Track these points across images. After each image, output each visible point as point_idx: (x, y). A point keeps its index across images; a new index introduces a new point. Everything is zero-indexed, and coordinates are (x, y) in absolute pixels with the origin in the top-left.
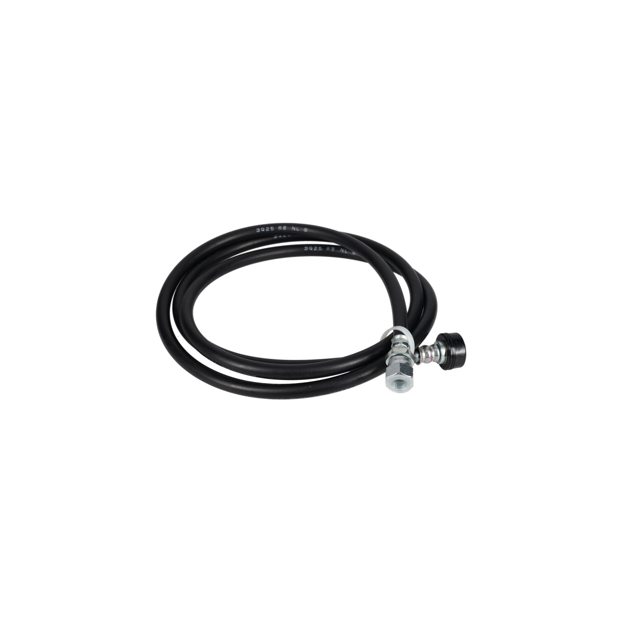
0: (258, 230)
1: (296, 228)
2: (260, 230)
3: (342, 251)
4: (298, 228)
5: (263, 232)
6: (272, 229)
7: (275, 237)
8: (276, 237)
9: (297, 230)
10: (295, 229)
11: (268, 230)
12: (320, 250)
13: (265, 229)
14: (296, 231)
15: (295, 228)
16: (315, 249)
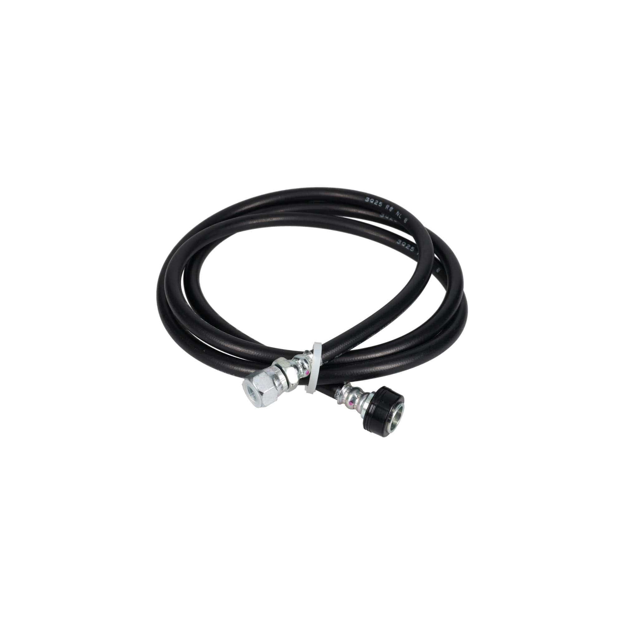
0: (367, 200)
1: (400, 214)
2: (370, 200)
5: (371, 203)
6: (380, 205)
7: (382, 215)
11: (376, 204)
12: (411, 250)
13: (374, 202)
16: (407, 247)
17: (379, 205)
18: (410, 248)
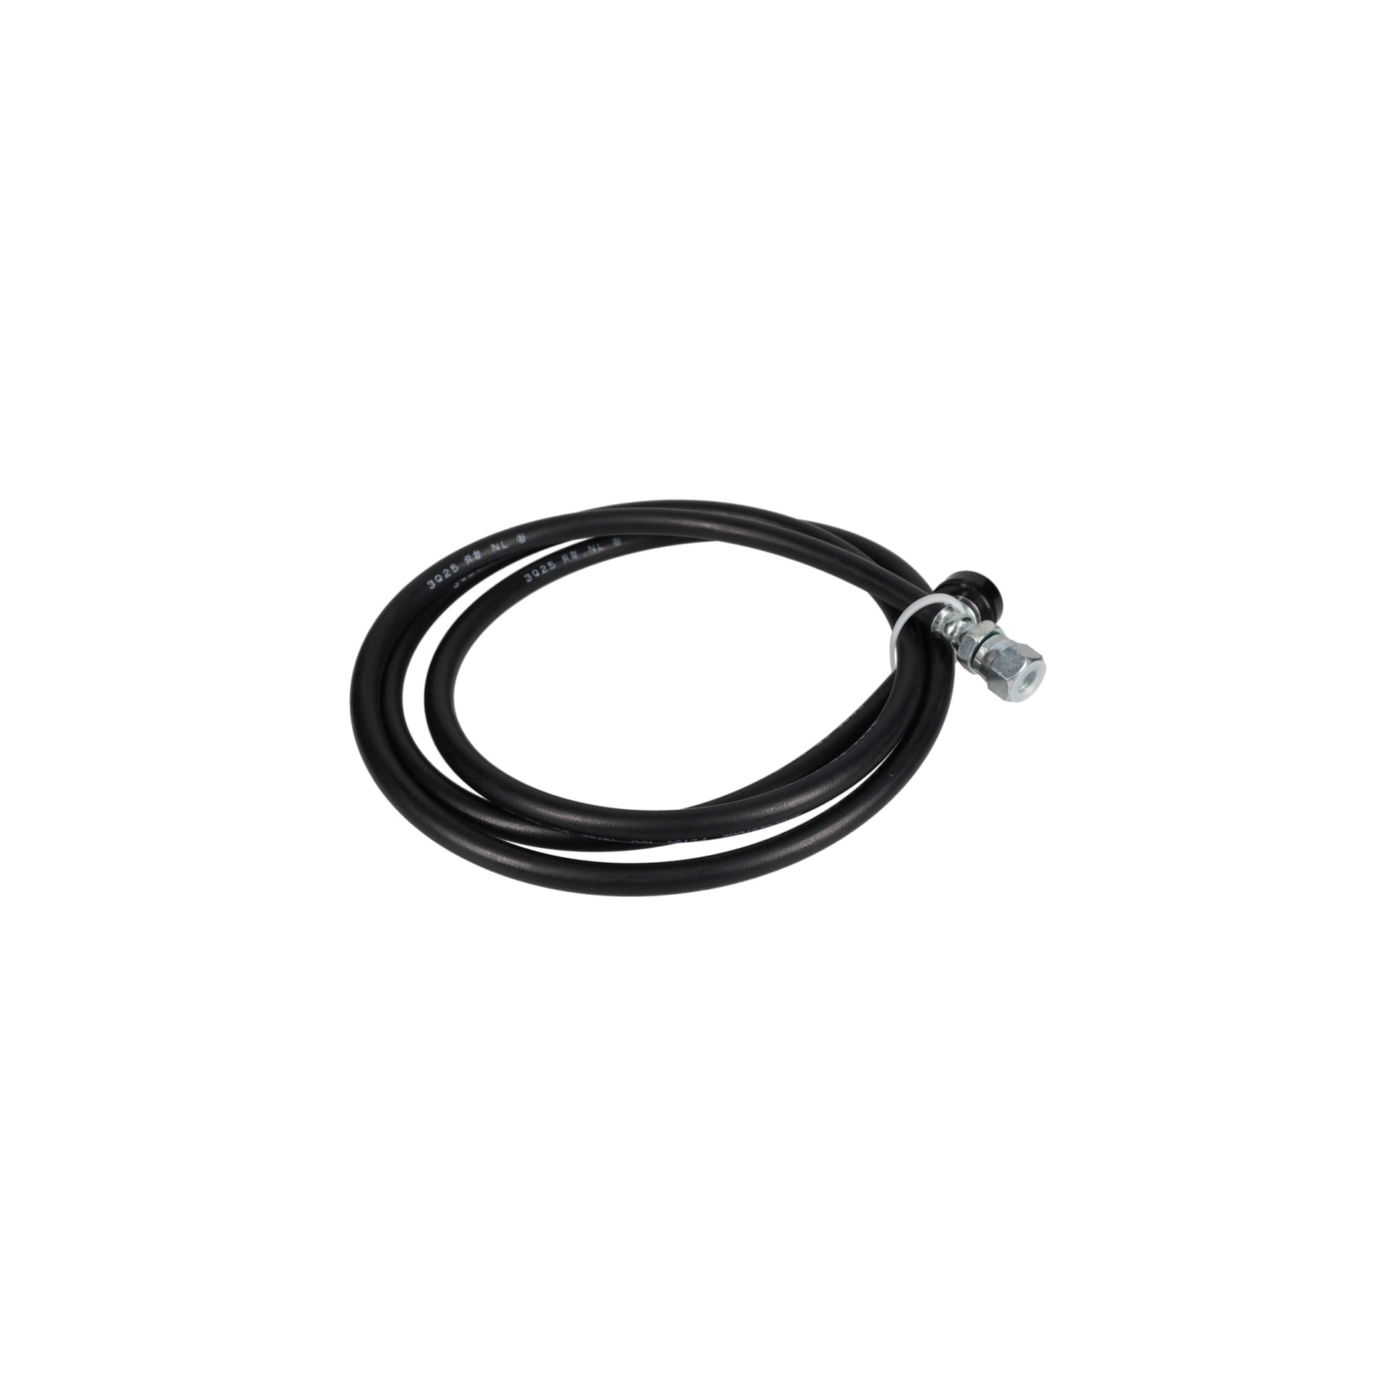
0: (432, 584)
1: (500, 544)
2: (434, 581)
3: (594, 551)
4: (504, 543)
5: (442, 582)
6: (455, 569)
8: (457, 585)
9: (505, 547)
10: (498, 548)
11: (450, 575)
12: (552, 568)
14: (502, 551)
15: (497, 544)
17: (455, 571)
18: (548, 568)
